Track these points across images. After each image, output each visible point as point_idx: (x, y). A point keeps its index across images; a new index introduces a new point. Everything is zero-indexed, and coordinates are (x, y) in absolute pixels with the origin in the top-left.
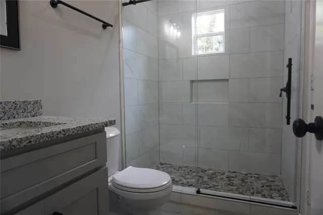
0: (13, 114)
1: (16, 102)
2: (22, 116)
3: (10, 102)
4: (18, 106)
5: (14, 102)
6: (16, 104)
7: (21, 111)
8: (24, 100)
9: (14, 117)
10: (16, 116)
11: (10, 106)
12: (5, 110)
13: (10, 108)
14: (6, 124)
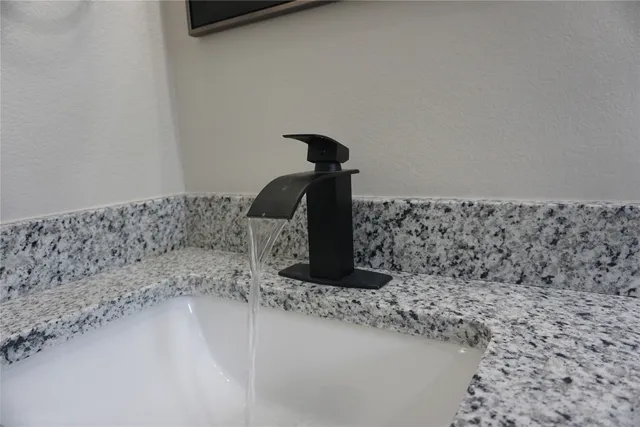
0: (544, 265)
1: (563, 213)
2: (589, 283)
3: (533, 209)
4: (575, 231)
5: (551, 213)
6: (561, 220)
7: (589, 256)
8: (614, 204)
9: (548, 280)
10: (560, 278)
11: (528, 224)
12: (507, 243)
13: (531, 238)
14: (414, 316)
